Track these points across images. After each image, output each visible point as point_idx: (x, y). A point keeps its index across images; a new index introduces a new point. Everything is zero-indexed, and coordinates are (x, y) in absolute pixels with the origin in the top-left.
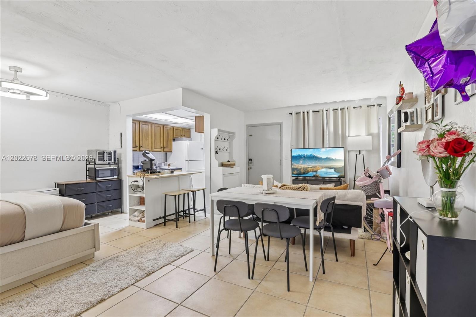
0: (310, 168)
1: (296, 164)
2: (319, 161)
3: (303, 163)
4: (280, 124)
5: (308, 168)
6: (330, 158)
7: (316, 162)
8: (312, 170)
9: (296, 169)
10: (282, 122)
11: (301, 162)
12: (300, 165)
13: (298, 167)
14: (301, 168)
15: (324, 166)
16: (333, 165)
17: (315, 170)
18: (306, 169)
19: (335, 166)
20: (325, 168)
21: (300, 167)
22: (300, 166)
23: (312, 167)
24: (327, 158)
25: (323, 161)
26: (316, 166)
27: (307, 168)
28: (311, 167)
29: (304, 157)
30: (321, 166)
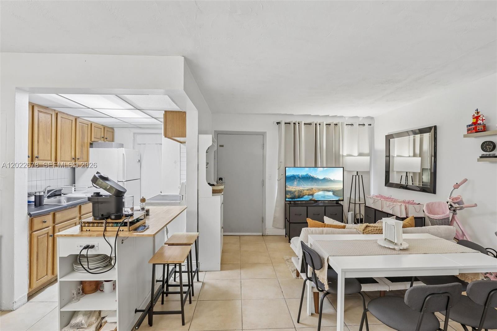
0: (305, 191)
1: (290, 186)
2: (315, 182)
3: (298, 185)
4: (263, 134)
6: (327, 179)
7: (313, 183)
8: (307, 193)
9: (290, 192)
10: (265, 133)
11: (296, 183)
12: (294, 187)
13: (292, 190)
14: (295, 191)
15: (322, 188)
16: (331, 187)
17: (311, 193)
18: (301, 192)
19: (333, 188)
20: (322, 190)
21: (294, 190)
22: (295, 189)
23: (307, 190)
24: (324, 179)
25: (320, 182)
26: (312, 188)
27: (302, 191)
28: (306, 189)
29: (299, 177)
30: (318, 188)
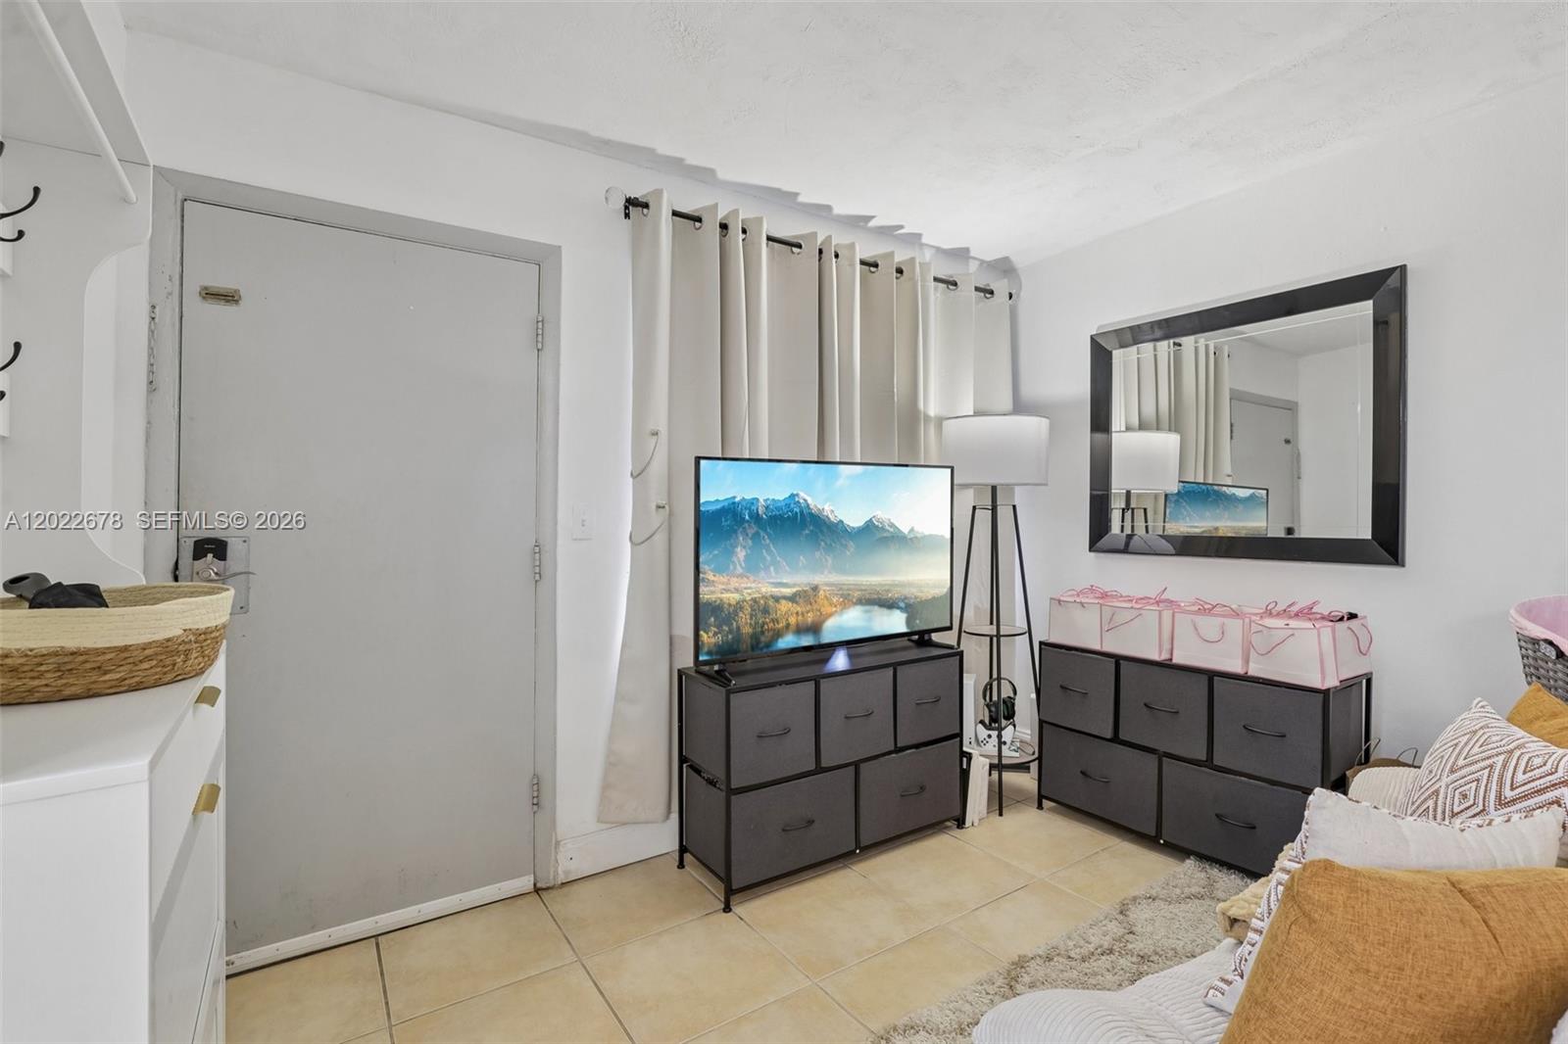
0: (784, 606)
1: (718, 571)
2: (829, 549)
3: (752, 567)
5: (777, 599)
6: (883, 528)
7: (818, 555)
8: (793, 620)
9: (716, 608)
11: (741, 553)
12: (734, 583)
13: (725, 596)
14: (739, 606)
15: (858, 587)
16: (900, 578)
17: (810, 618)
18: (766, 611)
19: (910, 584)
20: (860, 602)
21: (733, 597)
22: (737, 590)
23: (792, 599)
24: (870, 528)
25: (852, 546)
26: (815, 588)
27: (771, 602)
28: (788, 591)
29: (756, 517)
30: (839, 586)
